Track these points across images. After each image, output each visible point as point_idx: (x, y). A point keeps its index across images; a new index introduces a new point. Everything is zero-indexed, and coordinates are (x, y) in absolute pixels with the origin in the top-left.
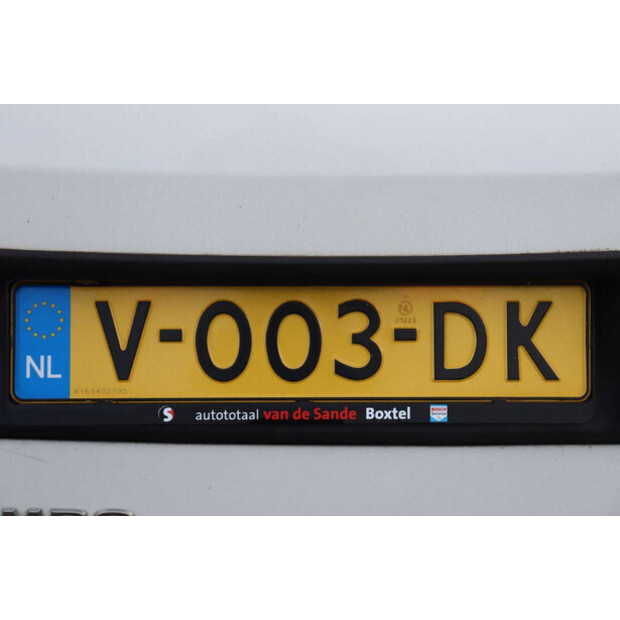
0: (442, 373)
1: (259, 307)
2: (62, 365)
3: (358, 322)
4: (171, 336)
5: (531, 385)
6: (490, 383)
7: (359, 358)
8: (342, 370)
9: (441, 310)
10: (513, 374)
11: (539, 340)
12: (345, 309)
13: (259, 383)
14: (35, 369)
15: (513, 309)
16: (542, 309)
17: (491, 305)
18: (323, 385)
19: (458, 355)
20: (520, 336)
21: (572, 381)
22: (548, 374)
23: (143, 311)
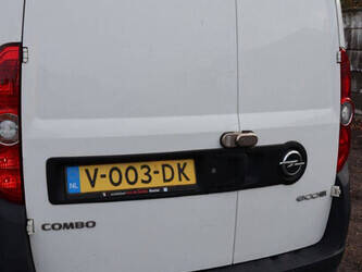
0: (165, 180)
1: (123, 168)
2: (78, 185)
3: (146, 170)
4: (104, 176)
5: (184, 182)
6: (175, 182)
7: (147, 178)
8: (143, 181)
9: (164, 166)
10: (180, 179)
11: (185, 171)
12: (143, 167)
13: (125, 186)
14: (72, 187)
15: (179, 165)
16: (185, 165)
17: (174, 164)
18: (140, 185)
19: (168, 176)
20: (181, 171)
21: (193, 181)
22: (188, 179)
23: (96, 170)
